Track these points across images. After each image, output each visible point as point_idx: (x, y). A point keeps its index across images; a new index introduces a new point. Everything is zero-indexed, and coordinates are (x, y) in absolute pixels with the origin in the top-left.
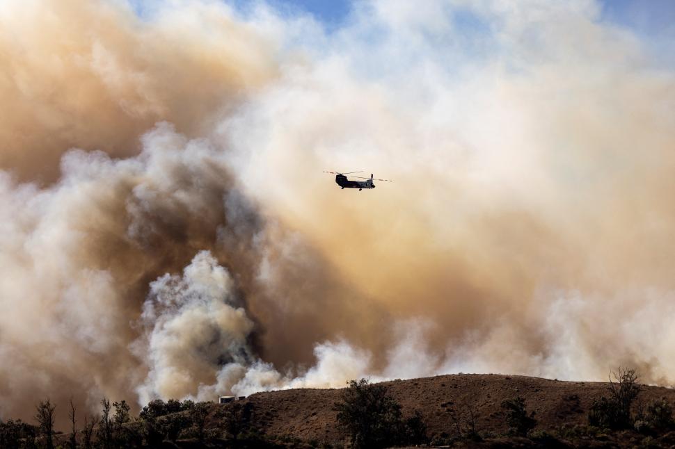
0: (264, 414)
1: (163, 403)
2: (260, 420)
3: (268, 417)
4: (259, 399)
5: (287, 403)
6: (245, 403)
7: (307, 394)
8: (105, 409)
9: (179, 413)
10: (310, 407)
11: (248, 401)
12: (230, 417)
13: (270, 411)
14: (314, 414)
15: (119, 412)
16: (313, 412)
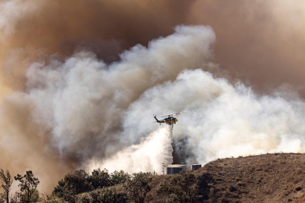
0: (228, 190)
1: (86, 174)
2: (222, 198)
3: (234, 194)
4: (221, 168)
5: (260, 173)
6: (201, 174)
7: (288, 161)
8: (5, 184)
9: (109, 188)
10: (293, 179)
11: (205, 171)
12: (181, 194)
13: (234, 186)
14: (299, 189)
15: (25, 187)
16: (297, 186)
